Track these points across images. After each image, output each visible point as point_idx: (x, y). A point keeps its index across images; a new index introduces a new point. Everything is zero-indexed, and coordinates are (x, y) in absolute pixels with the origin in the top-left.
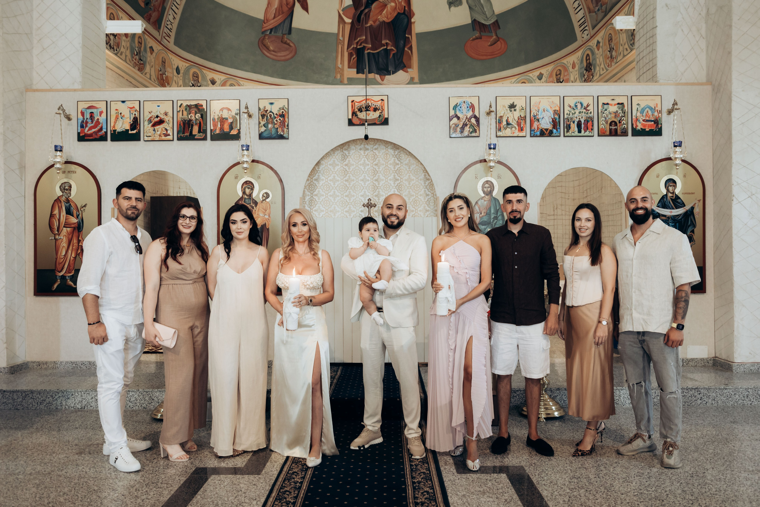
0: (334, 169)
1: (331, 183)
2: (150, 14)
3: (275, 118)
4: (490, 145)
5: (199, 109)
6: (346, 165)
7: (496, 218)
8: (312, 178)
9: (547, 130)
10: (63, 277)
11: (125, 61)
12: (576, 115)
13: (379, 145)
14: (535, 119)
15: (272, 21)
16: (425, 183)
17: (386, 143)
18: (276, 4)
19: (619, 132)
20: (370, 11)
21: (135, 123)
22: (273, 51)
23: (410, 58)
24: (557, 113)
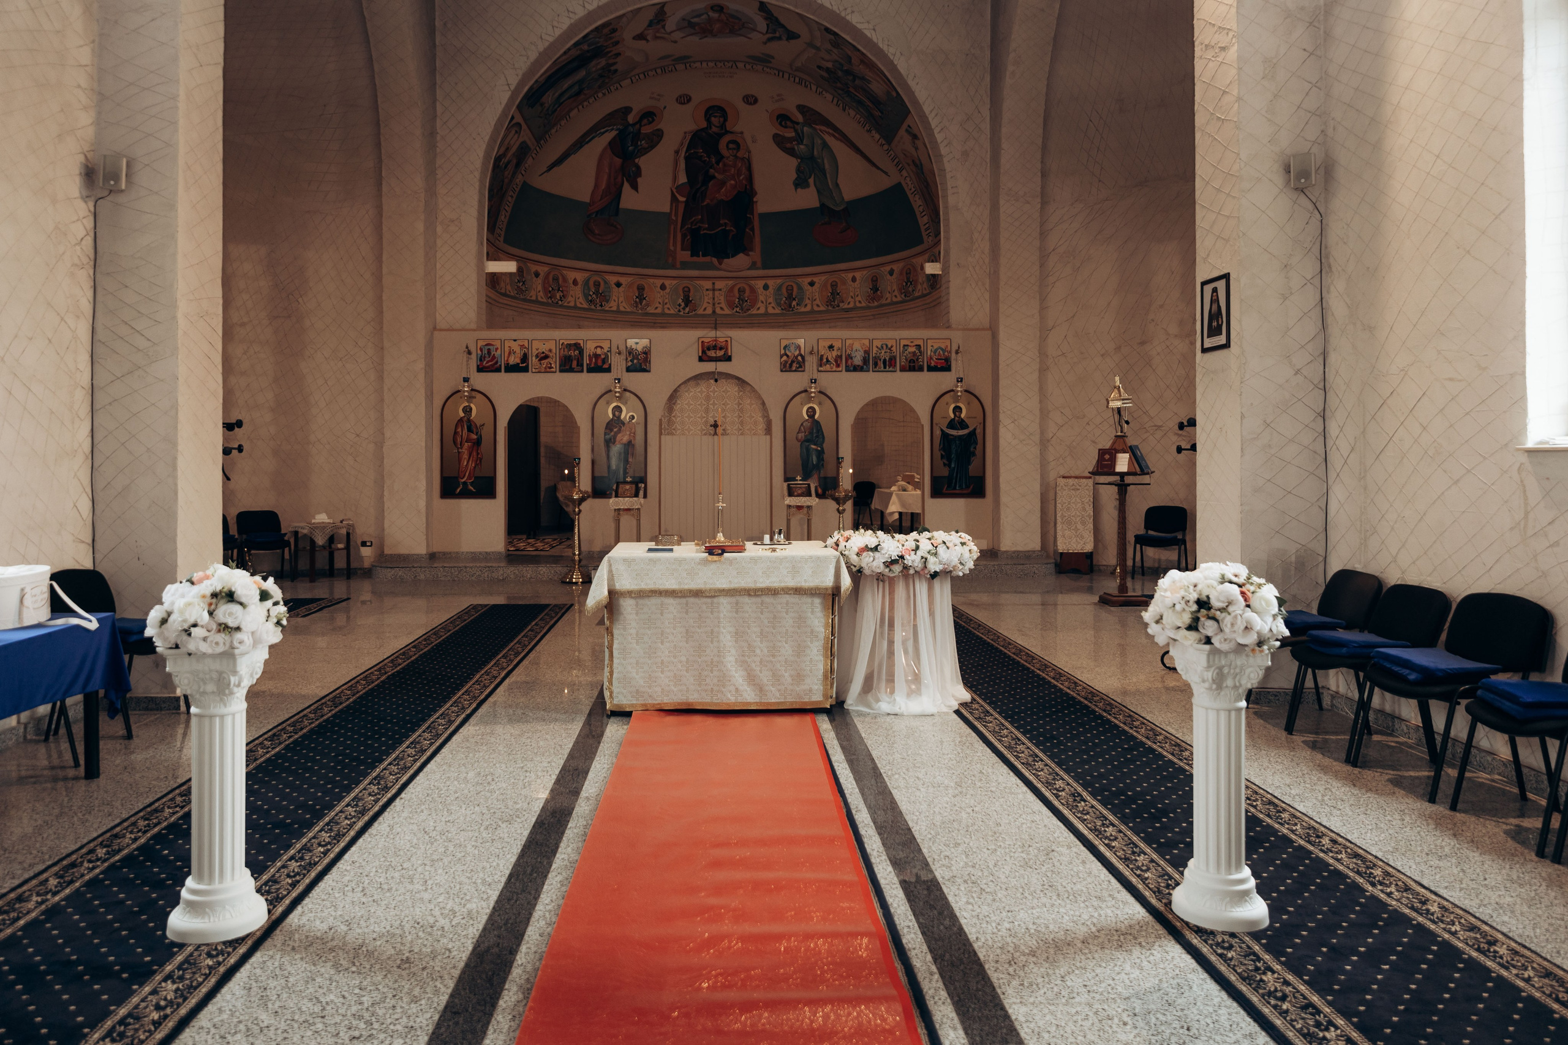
0: (688, 395)
3: (640, 354)
4: (812, 378)
6: (700, 393)
7: (817, 437)
8: (671, 401)
9: (859, 365)
10: (465, 483)
13: (725, 376)
14: (849, 357)
15: (599, 204)
17: (729, 375)
18: (603, 185)
19: (916, 368)
20: (707, 189)
21: (525, 359)
22: (599, 235)
24: (867, 352)
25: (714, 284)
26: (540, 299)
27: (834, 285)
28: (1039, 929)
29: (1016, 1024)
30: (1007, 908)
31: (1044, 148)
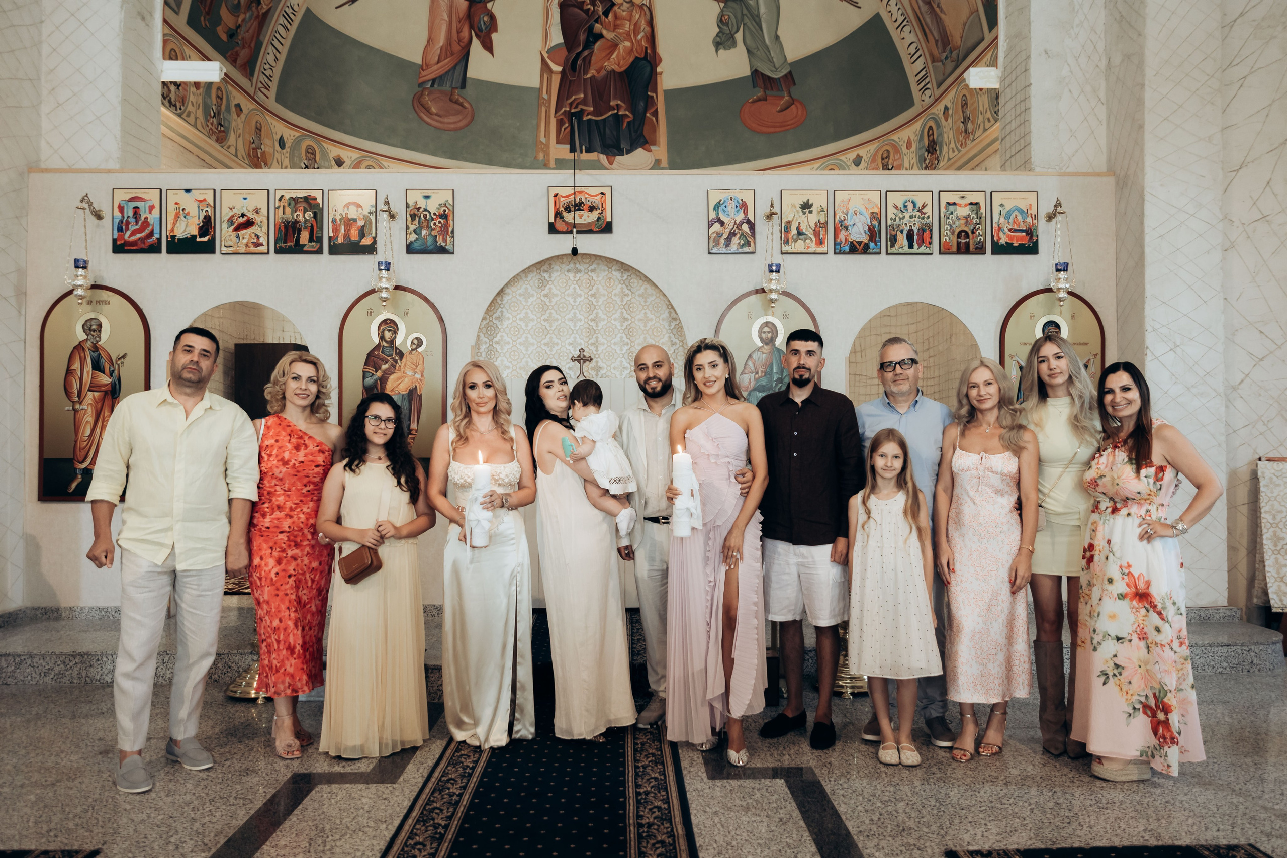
0: (527, 302)
1: (521, 323)
2: (237, 52)
3: (433, 219)
4: (770, 266)
5: (310, 204)
6: (545, 295)
7: (780, 381)
8: (491, 316)
9: (860, 243)
10: (87, 472)
11: (195, 126)
12: (905, 221)
13: (598, 264)
14: (842, 227)
15: (436, 67)
16: (670, 325)
17: (610, 262)
18: (441, 41)
19: (972, 247)
20: (591, 54)
21: (207, 226)
22: (436, 114)
23: (654, 129)
24: (876, 217)
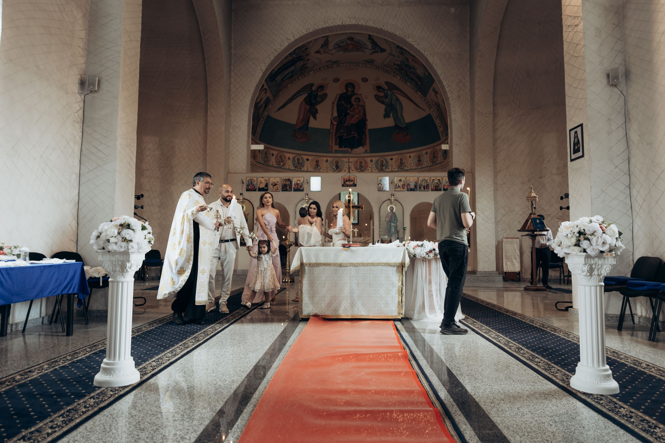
4: (392, 194)
5: (289, 180)
7: (394, 220)
9: (413, 188)
14: (408, 185)
15: (300, 125)
18: (302, 117)
19: (438, 190)
20: (346, 119)
21: (267, 185)
22: (299, 138)
23: (365, 140)
24: (416, 183)
25: (349, 159)
26: (274, 165)
27: (401, 160)
28: (505, 392)
29: (496, 424)
30: (489, 384)
31: (494, 93)
